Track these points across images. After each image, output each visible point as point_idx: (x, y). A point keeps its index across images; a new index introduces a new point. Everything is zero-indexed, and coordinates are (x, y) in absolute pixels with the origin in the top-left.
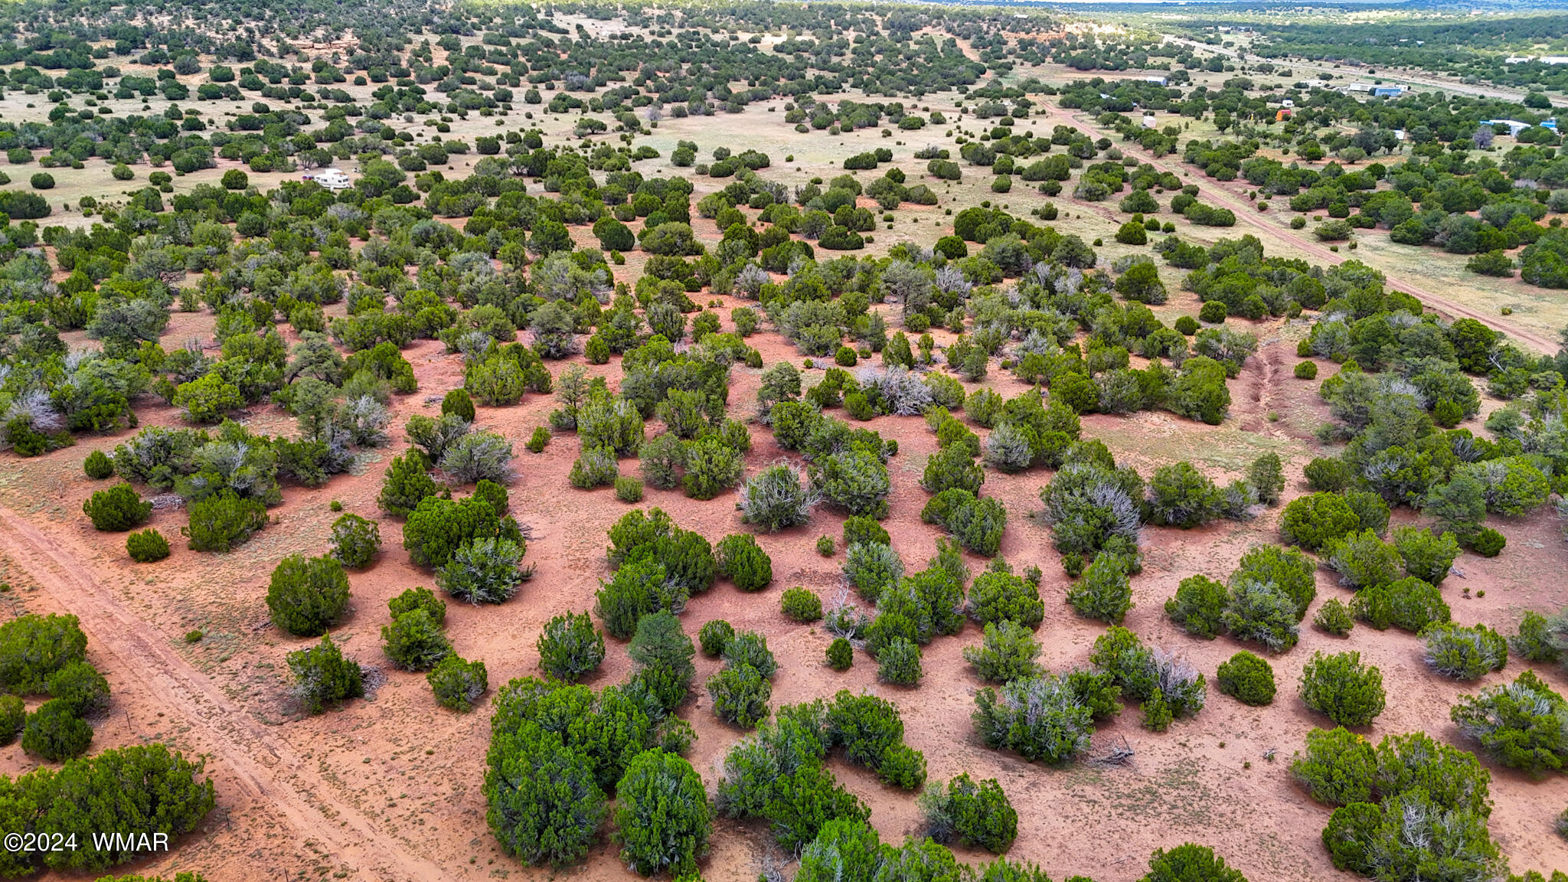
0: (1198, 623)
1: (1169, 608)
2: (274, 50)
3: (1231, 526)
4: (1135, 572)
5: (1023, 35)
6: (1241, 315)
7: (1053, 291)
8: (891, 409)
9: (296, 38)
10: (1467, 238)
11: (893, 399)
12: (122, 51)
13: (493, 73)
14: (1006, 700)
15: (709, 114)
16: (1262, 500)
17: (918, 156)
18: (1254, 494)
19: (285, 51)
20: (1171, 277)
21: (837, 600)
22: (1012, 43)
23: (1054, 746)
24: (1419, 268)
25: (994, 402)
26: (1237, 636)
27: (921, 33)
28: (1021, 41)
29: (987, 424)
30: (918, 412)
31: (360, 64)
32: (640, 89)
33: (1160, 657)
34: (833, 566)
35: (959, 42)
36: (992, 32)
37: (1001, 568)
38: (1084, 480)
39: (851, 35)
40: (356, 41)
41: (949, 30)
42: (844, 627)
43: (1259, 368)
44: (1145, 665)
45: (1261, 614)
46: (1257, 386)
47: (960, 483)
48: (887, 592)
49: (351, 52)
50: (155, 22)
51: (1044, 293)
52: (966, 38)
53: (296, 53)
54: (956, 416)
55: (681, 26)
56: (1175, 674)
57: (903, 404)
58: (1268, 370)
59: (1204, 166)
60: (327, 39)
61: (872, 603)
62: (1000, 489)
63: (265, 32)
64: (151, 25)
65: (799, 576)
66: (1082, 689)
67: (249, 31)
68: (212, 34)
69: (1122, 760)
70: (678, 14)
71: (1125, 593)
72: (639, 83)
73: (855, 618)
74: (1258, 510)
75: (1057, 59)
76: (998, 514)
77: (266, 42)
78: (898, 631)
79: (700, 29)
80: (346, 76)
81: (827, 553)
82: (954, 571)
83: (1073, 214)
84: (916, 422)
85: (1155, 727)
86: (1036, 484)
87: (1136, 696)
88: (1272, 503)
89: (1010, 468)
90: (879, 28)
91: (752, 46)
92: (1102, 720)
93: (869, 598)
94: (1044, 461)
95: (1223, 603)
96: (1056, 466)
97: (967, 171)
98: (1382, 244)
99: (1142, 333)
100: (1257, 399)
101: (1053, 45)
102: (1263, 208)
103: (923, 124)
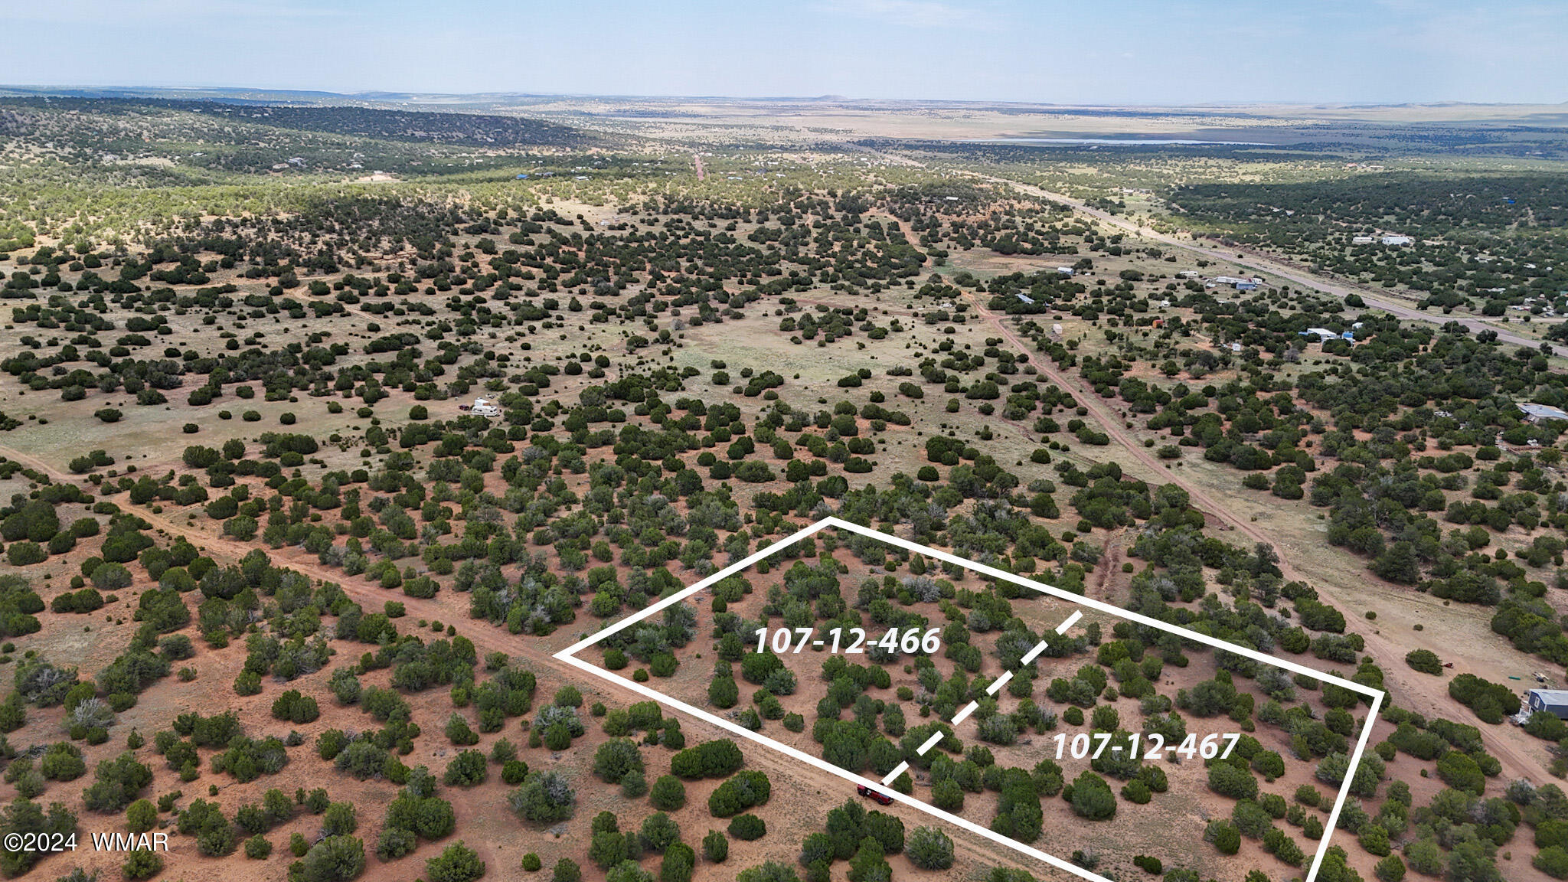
0: (1058, 697)
1: (1048, 691)
2: (352, 262)
3: (1078, 656)
4: (1035, 677)
5: (954, 218)
6: (1100, 525)
7: (993, 517)
8: (921, 599)
9: (368, 251)
10: (1248, 460)
11: (921, 594)
12: (227, 265)
13: (530, 277)
14: (988, 724)
15: (718, 321)
16: (1091, 643)
17: (889, 373)
18: (1087, 640)
19: (361, 262)
20: (1063, 494)
21: (920, 692)
22: (946, 226)
23: (1005, 739)
24: (1215, 482)
25: (970, 594)
26: (1074, 701)
27: (868, 214)
28: (953, 224)
29: (967, 607)
30: (934, 601)
31: (423, 274)
32: (654, 291)
33: (1041, 707)
34: (913, 677)
35: (901, 224)
36: (929, 213)
37: (981, 676)
38: (1013, 638)
39: (810, 219)
40: (415, 250)
41: (892, 212)
42: (924, 701)
43: (1106, 564)
44: (1036, 711)
45: (1081, 692)
46: (1103, 577)
47: (960, 640)
48: (939, 688)
49: (413, 262)
50: (243, 234)
51: (989, 519)
52: (907, 220)
53: (370, 264)
54: (951, 602)
55: (665, 213)
56: (1047, 714)
57: (927, 596)
58: (1111, 564)
59: (1094, 383)
60: (393, 251)
61: (933, 692)
62: (979, 641)
63: (341, 244)
64: (240, 237)
65: (900, 682)
66: (1014, 719)
67: (327, 243)
68: (297, 247)
69: (1028, 743)
70: (660, 199)
71: (1030, 685)
72: (652, 285)
73: (928, 697)
74: (1090, 648)
75: (985, 243)
76: (977, 653)
77: (343, 253)
78: (946, 701)
79: (682, 216)
80: (417, 285)
81: (909, 672)
82: (963, 678)
83: (1003, 434)
84: (933, 606)
85: (1040, 733)
86: (993, 638)
87: (1033, 723)
88: (1097, 645)
89: (981, 630)
90: (831, 211)
91: (729, 234)
92: (1021, 731)
93: (931, 690)
94: (997, 627)
95: (1068, 688)
96: (1001, 629)
97: (927, 389)
98: (1199, 461)
99: (1043, 546)
100: (1101, 585)
101: (980, 227)
102: (1130, 426)
103: (886, 333)
